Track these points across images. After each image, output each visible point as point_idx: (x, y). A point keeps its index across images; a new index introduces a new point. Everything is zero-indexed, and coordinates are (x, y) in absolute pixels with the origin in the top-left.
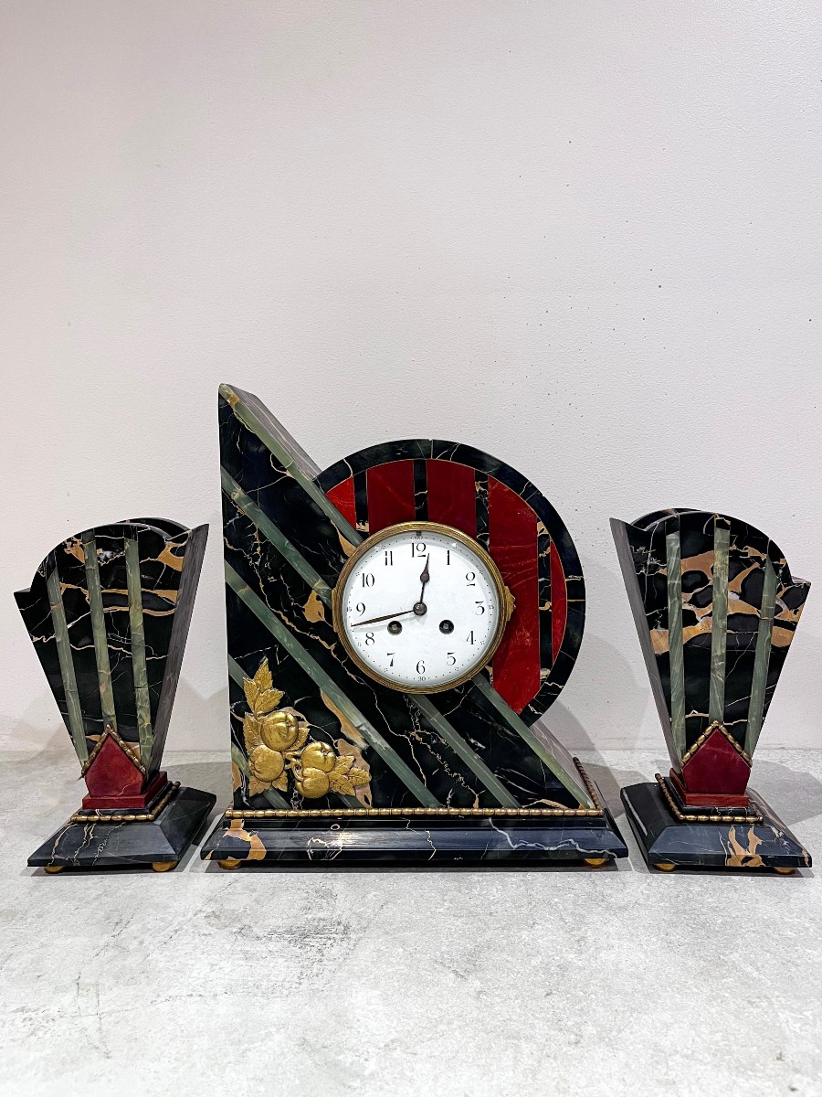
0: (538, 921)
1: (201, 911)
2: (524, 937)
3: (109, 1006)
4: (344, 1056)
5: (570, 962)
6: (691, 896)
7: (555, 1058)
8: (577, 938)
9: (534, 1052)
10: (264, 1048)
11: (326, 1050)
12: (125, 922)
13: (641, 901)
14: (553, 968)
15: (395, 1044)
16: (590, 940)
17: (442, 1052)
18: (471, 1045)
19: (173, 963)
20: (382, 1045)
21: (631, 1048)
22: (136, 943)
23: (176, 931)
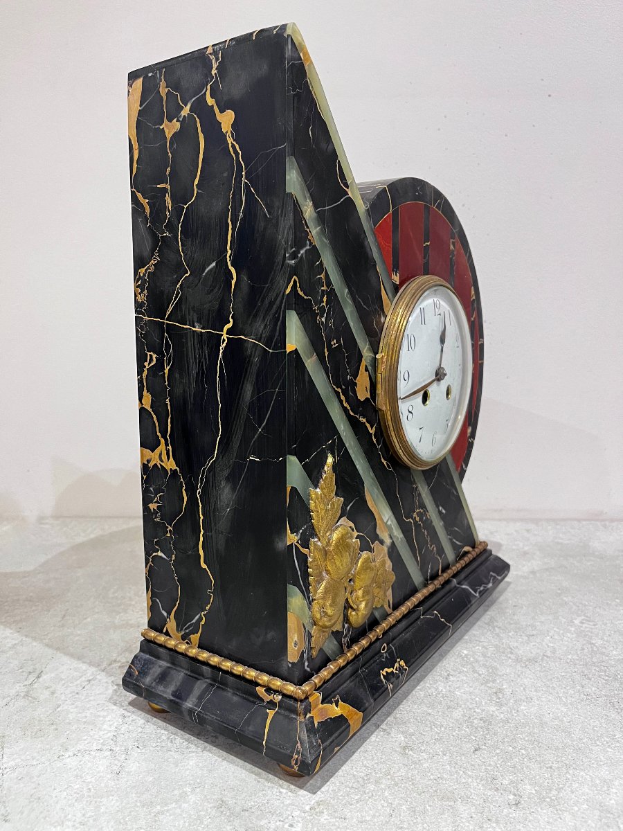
0: (452, 673)
1: (115, 661)
2: (440, 688)
3: (14, 760)
4: (266, 821)
5: (492, 715)
6: (595, 649)
7: (497, 822)
8: (495, 690)
9: (474, 816)
10: (178, 811)
11: (247, 814)
12: (38, 672)
13: (549, 654)
14: (476, 721)
15: (322, 807)
16: (508, 692)
17: (374, 816)
18: (403, 807)
19: (84, 714)
20: (307, 808)
21: (576, 808)
22: (47, 693)
23: (89, 681)
